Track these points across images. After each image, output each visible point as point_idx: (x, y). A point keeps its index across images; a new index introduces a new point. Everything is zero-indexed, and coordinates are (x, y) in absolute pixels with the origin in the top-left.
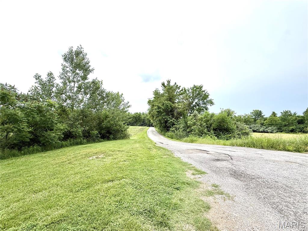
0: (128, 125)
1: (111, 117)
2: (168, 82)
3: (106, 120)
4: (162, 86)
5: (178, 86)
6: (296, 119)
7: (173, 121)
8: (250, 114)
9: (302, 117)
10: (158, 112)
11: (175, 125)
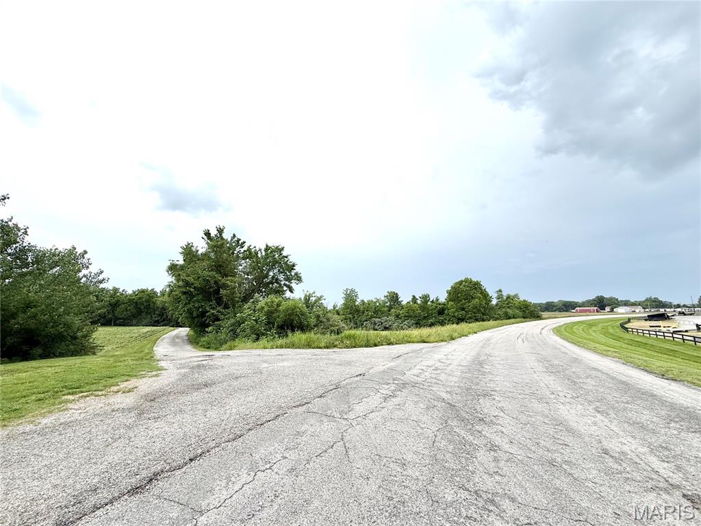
0: (93, 323)
1: (43, 307)
2: (218, 230)
3: (25, 312)
4: (205, 237)
5: (240, 242)
6: (436, 307)
7: (218, 312)
8: (383, 298)
9: (444, 304)
10: (184, 293)
11: (219, 320)
